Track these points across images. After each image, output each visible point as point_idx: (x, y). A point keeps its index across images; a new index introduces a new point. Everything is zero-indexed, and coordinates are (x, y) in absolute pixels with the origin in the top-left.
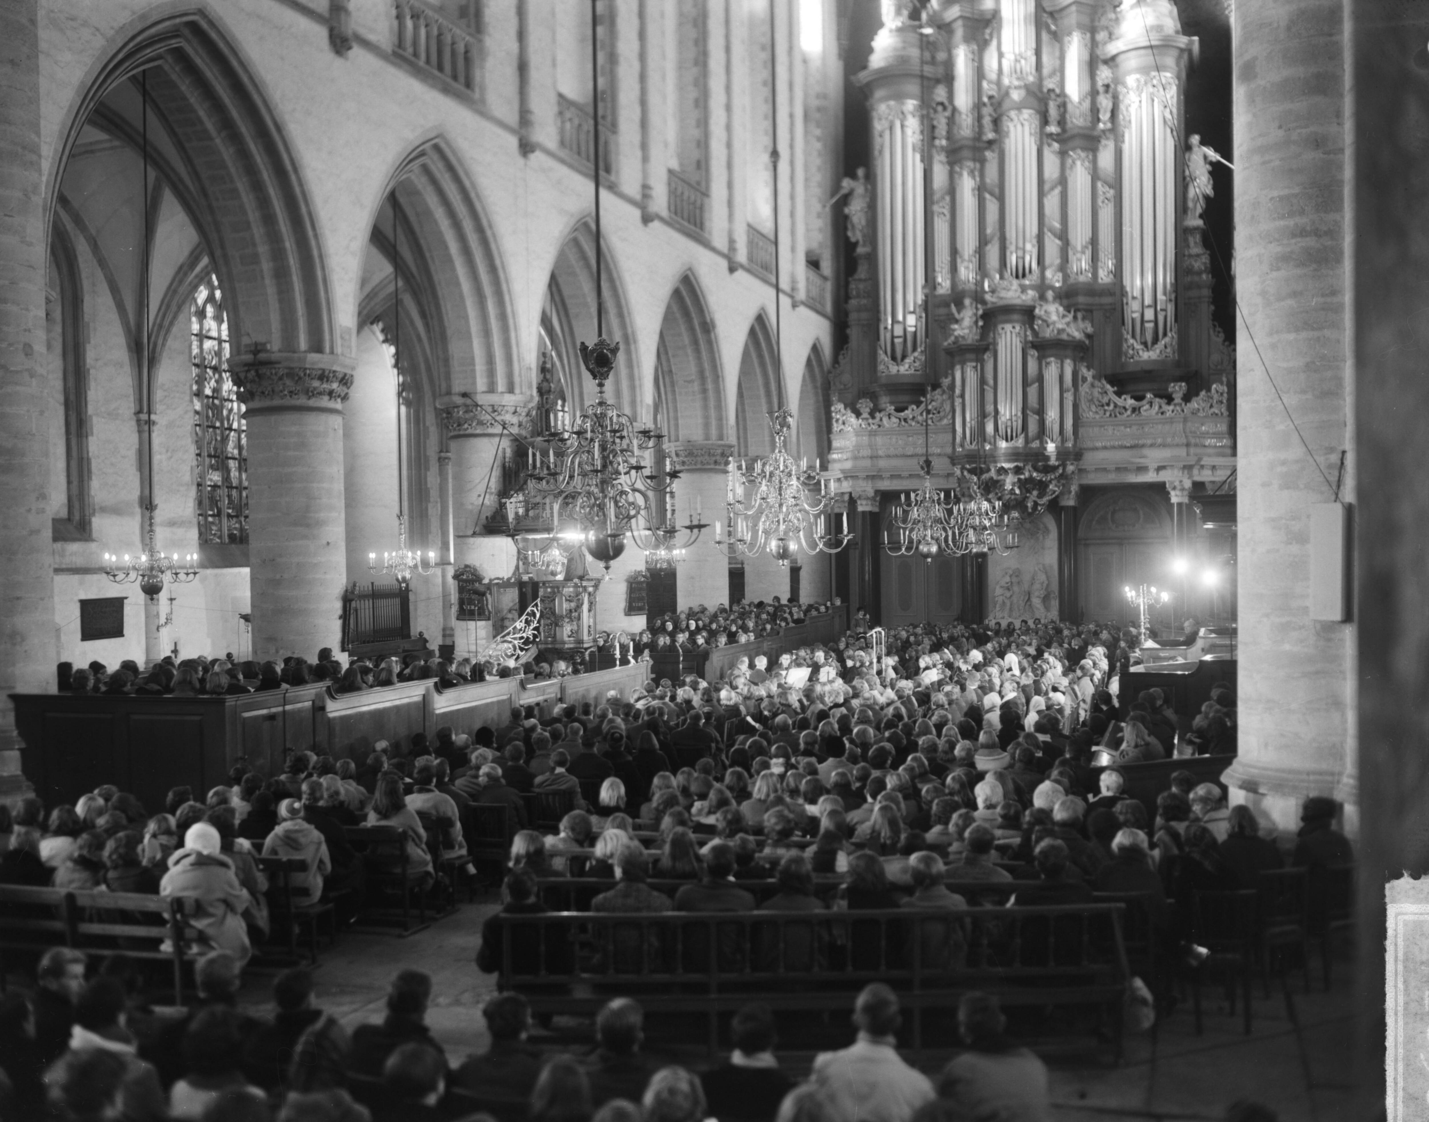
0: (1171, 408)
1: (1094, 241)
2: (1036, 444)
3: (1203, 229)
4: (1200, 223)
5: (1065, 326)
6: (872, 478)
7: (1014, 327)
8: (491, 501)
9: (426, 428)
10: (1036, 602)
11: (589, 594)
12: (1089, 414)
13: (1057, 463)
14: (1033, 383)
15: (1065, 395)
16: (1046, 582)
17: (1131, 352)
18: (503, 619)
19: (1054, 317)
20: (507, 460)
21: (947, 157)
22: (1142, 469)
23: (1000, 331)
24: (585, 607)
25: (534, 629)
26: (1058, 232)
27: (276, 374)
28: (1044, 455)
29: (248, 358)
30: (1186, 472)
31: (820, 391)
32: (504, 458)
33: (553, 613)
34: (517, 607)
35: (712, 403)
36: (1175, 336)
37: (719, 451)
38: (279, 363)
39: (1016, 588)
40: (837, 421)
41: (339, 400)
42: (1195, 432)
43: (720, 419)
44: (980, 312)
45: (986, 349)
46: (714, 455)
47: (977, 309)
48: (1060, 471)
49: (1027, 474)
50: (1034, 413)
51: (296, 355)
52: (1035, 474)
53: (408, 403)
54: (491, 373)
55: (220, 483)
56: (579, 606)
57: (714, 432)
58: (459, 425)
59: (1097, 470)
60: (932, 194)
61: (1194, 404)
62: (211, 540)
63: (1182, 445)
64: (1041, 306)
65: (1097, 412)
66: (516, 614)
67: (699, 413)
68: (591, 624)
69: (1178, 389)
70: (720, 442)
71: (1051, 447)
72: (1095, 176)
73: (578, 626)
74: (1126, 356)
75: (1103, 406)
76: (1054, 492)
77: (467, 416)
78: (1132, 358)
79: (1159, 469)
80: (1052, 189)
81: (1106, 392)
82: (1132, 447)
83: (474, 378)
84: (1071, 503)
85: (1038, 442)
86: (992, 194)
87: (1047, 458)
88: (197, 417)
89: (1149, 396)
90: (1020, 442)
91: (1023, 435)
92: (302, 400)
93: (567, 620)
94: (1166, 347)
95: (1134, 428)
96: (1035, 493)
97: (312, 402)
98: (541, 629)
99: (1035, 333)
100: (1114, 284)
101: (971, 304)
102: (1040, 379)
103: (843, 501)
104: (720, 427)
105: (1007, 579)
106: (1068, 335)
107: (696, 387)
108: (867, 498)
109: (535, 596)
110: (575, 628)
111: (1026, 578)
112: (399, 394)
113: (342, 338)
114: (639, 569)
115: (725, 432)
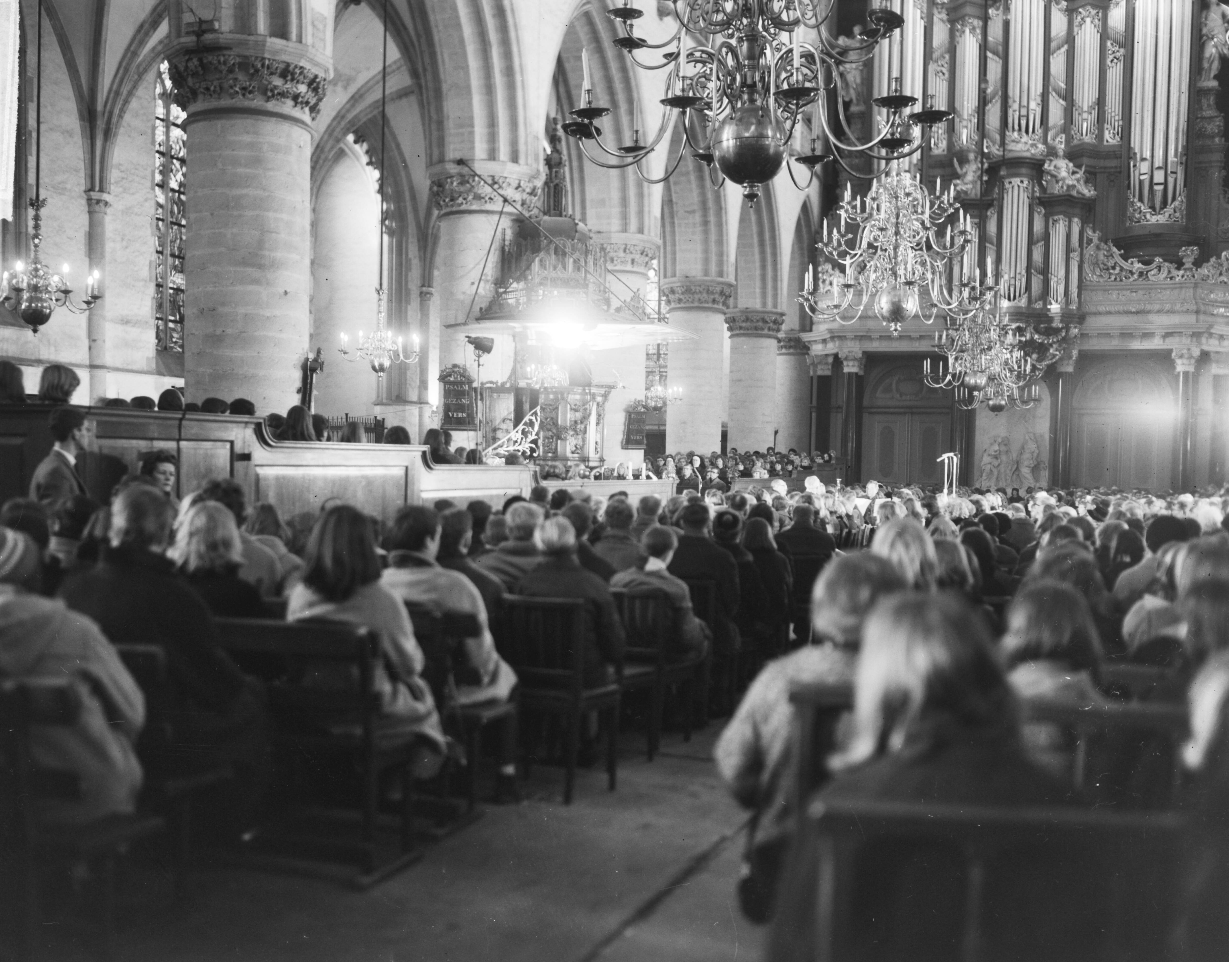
0: (1181, 272)
1: (1101, 102)
2: (1039, 305)
3: (1216, 90)
4: (1214, 84)
5: (1075, 183)
6: (860, 338)
7: (1022, 182)
8: (486, 290)
9: (408, 261)
10: (1025, 471)
11: (598, 404)
12: (1091, 277)
13: (1060, 325)
14: (1038, 241)
15: (1071, 255)
16: (1037, 451)
17: (1137, 216)
18: (495, 430)
19: (1063, 174)
20: (507, 243)
21: (948, 15)
22: (1147, 335)
23: (1007, 186)
24: (593, 419)
25: (532, 442)
26: (1063, 92)
27: (225, 63)
28: (1047, 316)
29: (189, 40)
30: (1194, 339)
31: (806, 252)
32: (504, 240)
33: (555, 424)
34: (512, 416)
35: (713, 237)
36: (1184, 200)
37: (718, 289)
38: (228, 48)
39: (1004, 458)
40: (824, 281)
41: (307, 109)
42: (1203, 299)
43: (721, 254)
44: (986, 166)
45: (990, 205)
46: (712, 293)
47: (982, 163)
48: (1064, 334)
49: (1028, 336)
50: (1039, 273)
51: (252, 38)
52: (1036, 336)
53: (391, 233)
54: (492, 138)
55: (183, 287)
56: (585, 418)
57: (713, 268)
58: (452, 200)
59: (1099, 335)
60: (931, 53)
61: (1204, 271)
62: (172, 348)
63: (1192, 312)
64: (1051, 161)
65: (1101, 276)
66: (511, 425)
67: (699, 247)
68: (599, 441)
69: (1189, 253)
70: (720, 279)
71: (1055, 308)
72: (1104, 35)
73: (584, 440)
74: (1132, 221)
75: (1108, 269)
76: (1054, 356)
77: (462, 189)
78: (1139, 222)
79: (1167, 335)
80: (1059, 48)
81: (1112, 255)
82: (1137, 313)
83: (472, 142)
84: (1070, 369)
85: (1041, 303)
86: (995, 53)
87: (1050, 320)
88: (160, 211)
89: (1158, 260)
90: (1023, 302)
91: (1026, 295)
92: (258, 102)
93: (572, 433)
94: (1175, 212)
95: (1141, 292)
96: (1035, 356)
97: (271, 106)
98: (540, 442)
99: (1043, 189)
100: (1121, 146)
101: (976, 158)
102: (1046, 238)
103: (827, 364)
104: (720, 263)
105: (996, 447)
106: (1078, 192)
107: (698, 218)
108: (855, 359)
109: (533, 405)
110: (580, 442)
111: (1015, 447)
112: (383, 221)
113: (314, 25)
114: (639, 398)
115: (725, 268)
